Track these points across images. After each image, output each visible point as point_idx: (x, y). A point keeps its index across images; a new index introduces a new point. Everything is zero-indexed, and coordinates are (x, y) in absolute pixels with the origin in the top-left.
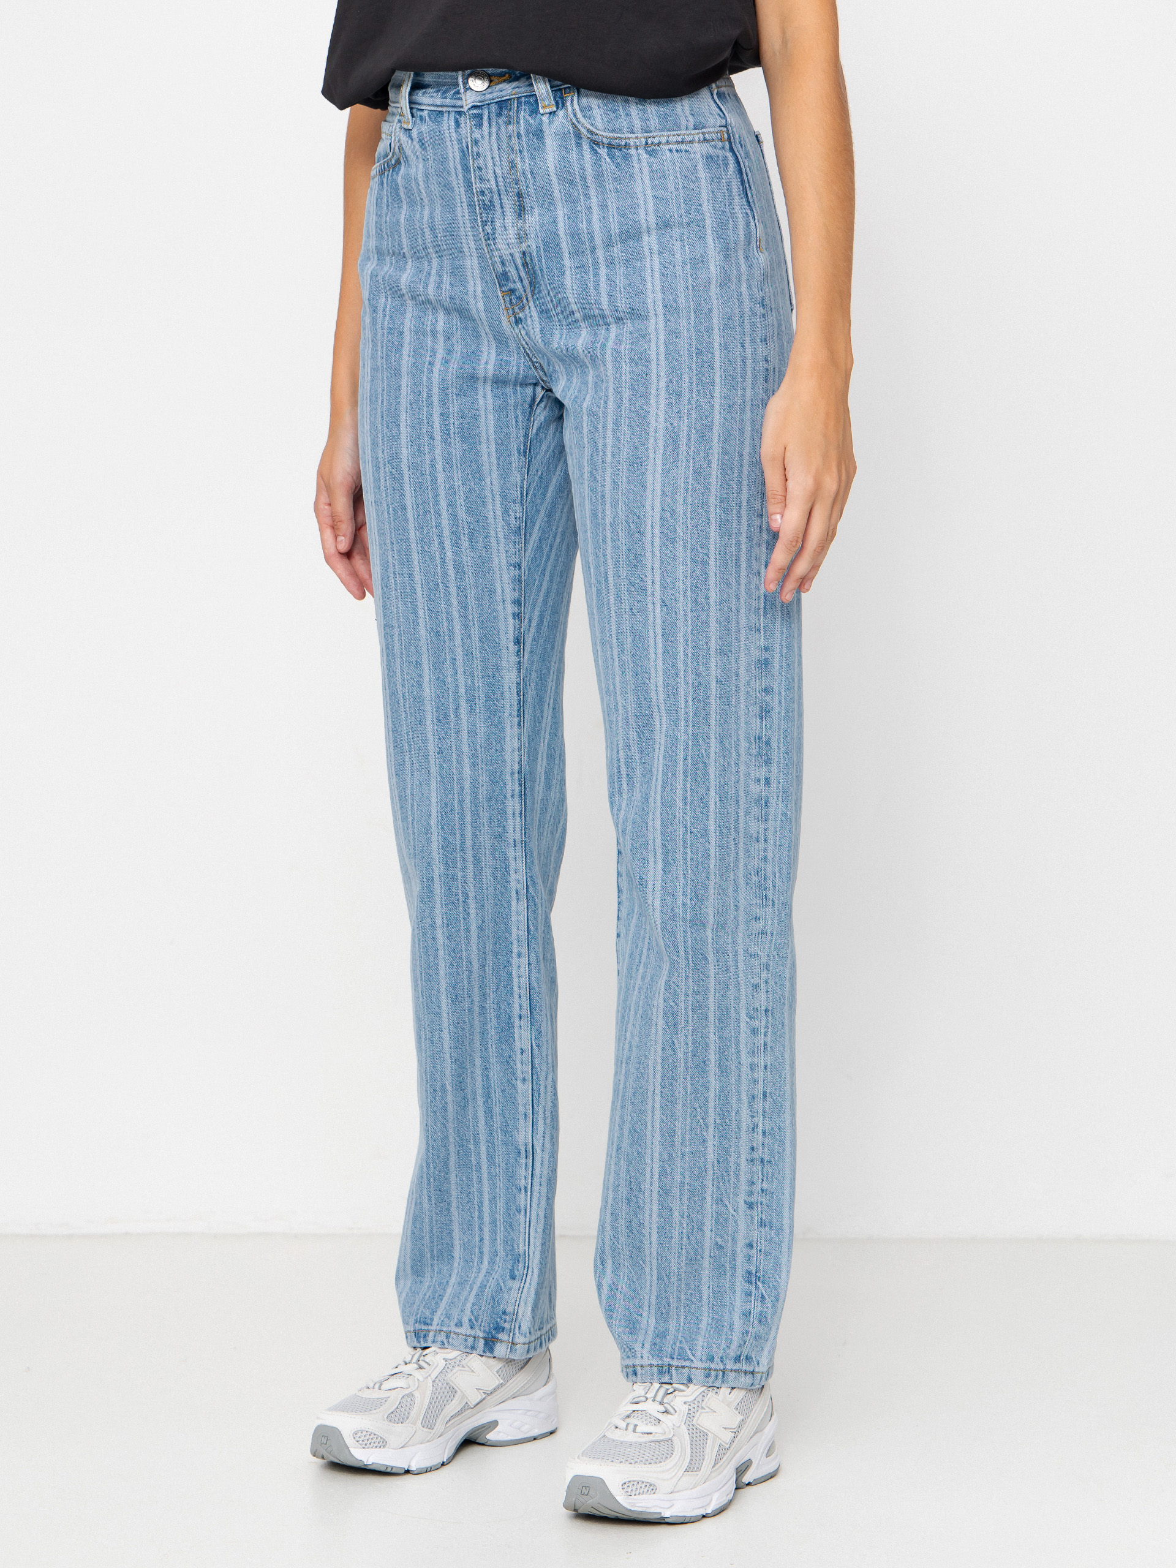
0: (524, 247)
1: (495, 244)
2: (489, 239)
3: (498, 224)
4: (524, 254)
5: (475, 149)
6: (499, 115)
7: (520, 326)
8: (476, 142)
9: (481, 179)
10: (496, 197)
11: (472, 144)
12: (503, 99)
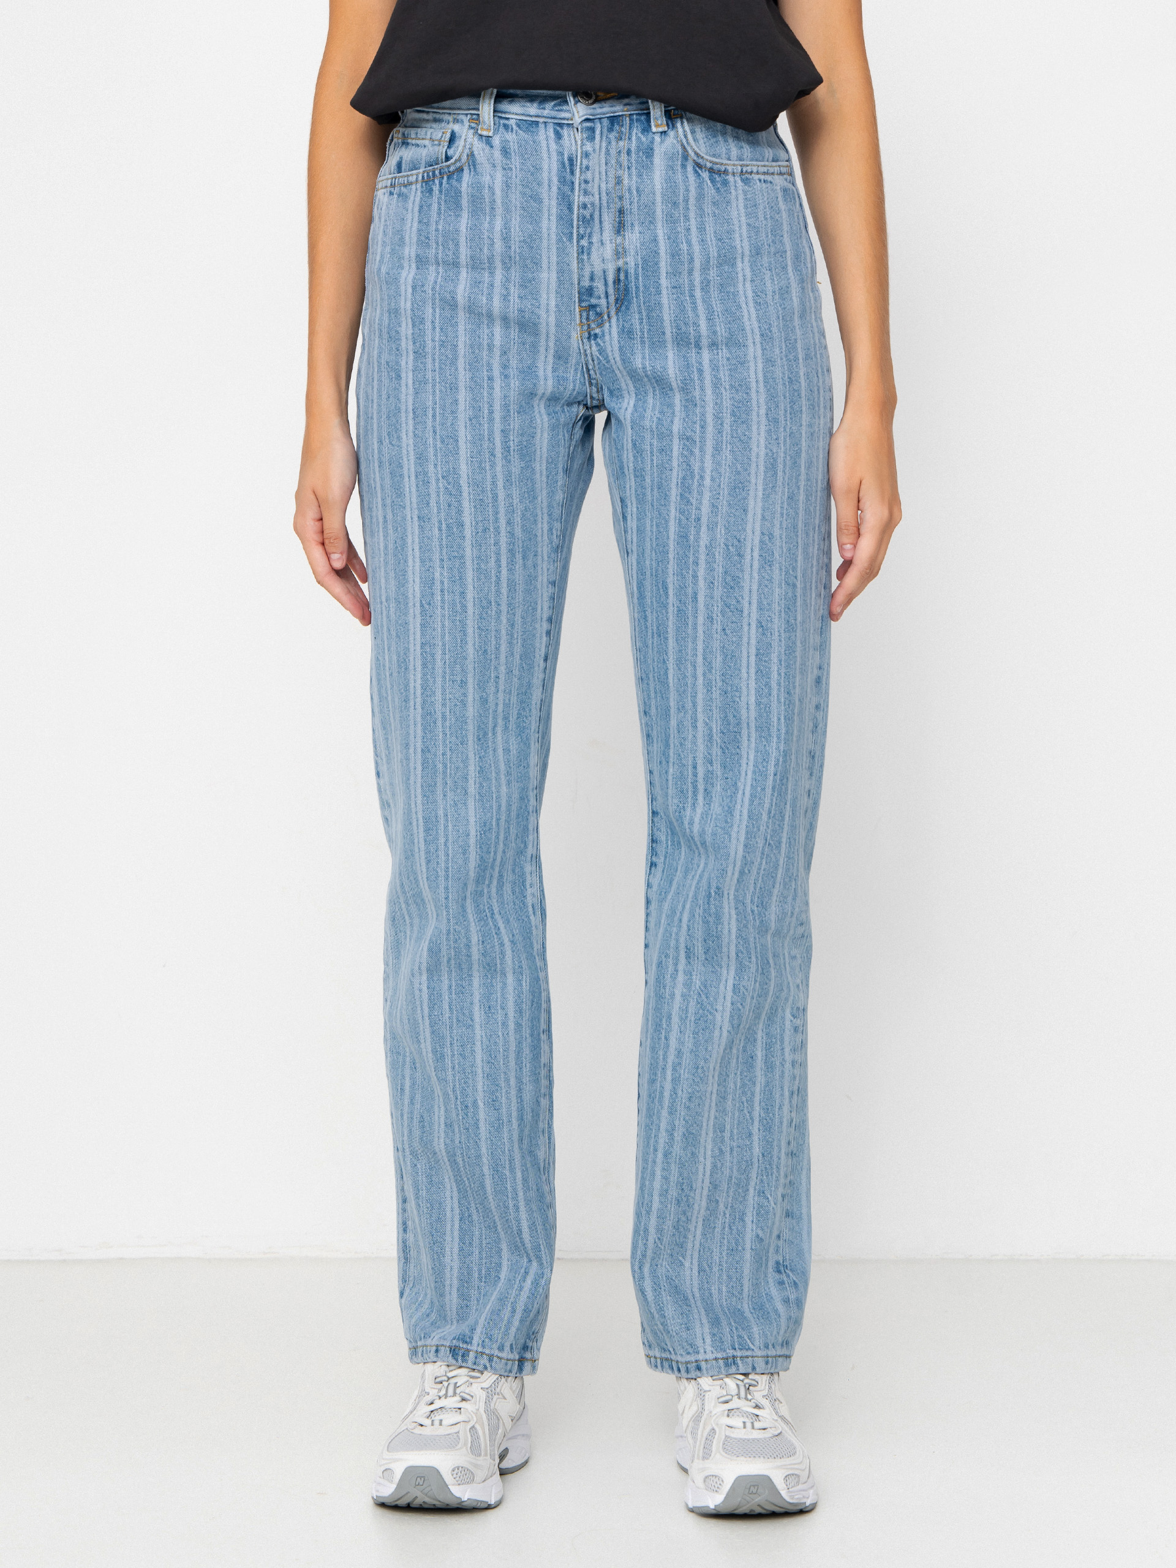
0: (620, 263)
1: (589, 259)
2: (583, 252)
3: (595, 239)
4: (619, 270)
5: (585, 162)
6: (610, 130)
7: (593, 342)
8: (587, 155)
9: (586, 193)
10: (597, 214)
11: (582, 157)
12: (615, 114)
